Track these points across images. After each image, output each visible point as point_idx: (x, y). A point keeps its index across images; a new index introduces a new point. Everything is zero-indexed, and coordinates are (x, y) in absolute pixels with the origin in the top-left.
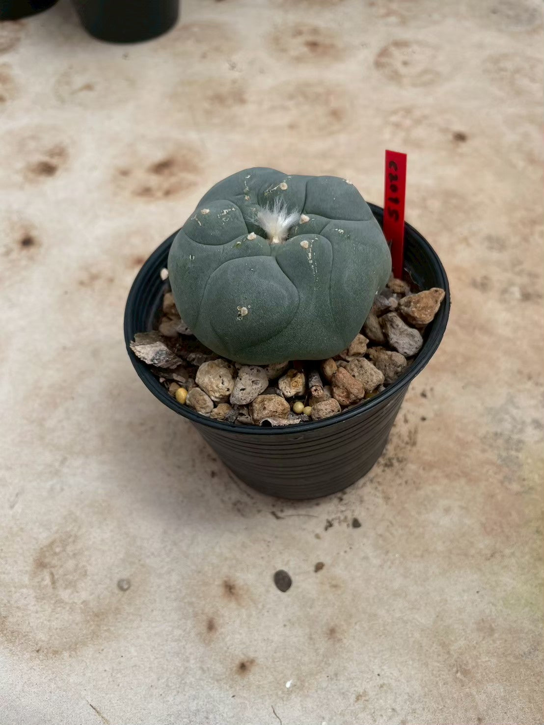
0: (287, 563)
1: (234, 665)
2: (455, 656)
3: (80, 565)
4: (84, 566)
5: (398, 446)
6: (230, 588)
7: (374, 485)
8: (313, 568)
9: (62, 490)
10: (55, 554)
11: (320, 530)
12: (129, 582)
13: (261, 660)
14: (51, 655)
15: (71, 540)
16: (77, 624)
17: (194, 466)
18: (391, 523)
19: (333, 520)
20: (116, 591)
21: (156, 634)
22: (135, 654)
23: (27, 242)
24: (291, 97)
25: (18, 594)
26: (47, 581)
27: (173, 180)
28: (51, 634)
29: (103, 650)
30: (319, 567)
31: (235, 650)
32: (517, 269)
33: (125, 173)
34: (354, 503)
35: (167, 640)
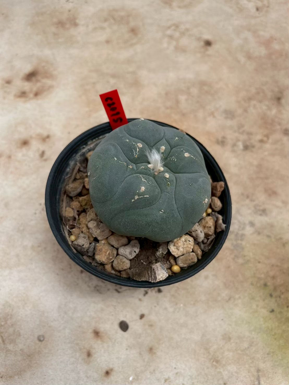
0: (126, 316)
1: (102, 373)
2: (212, 354)
3: (16, 331)
4: (18, 331)
6: (97, 333)
8: (139, 318)
10: (2, 326)
11: (141, 296)
12: (43, 336)
13: (116, 369)
14: (9, 379)
15: (9, 317)
16: (19, 361)
17: (71, 268)
19: (147, 290)
20: (37, 342)
21: (61, 362)
22: (52, 373)
24: (106, 20)
27: (39, 85)
28: (7, 368)
29: (35, 373)
30: (142, 316)
31: (103, 365)
32: (241, 131)
33: (9, 82)
35: (67, 365)
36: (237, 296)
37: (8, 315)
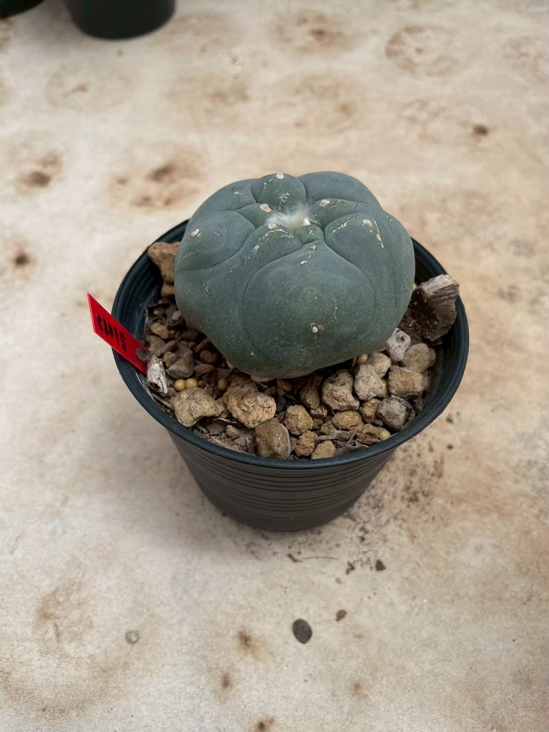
0: (306, 611)
1: (251, 725)
2: (490, 711)
3: (86, 616)
4: (89, 617)
5: (424, 478)
6: (245, 640)
7: (398, 523)
8: (334, 617)
9: (64, 532)
10: (59, 603)
11: (341, 574)
12: (137, 634)
13: (280, 720)
14: (58, 714)
15: (75, 587)
16: (84, 681)
18: (418, 564)
19: (354, 562)
20: (124, 644)
21: (168, 691)
22: (146, 713)
23: (21, 260)
24: (297, 92)
25: (21, 648)
26: (51, 634)
27: (174, 187)
28: (57, 692)
29: (112, 709)
30: (341, 615)
31: (252, 709)
33: (122, 181)
34: (377, 543)
35: (179, 698)
36: (546, 595)
37: (75, 583)
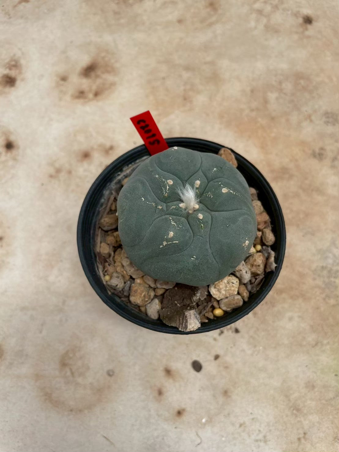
0: (199, 356)
1: (174, 412)
2: (293, 402)
4: (87, 364)
6: (168, 372)
8: (213, 358)
9: (67, 320)
10: (70, 358)
11: (216, 335)
12: (113, 372)
13: (188, 409)
14: (78, 412)
16: (89, 395)
18: (257, 329)
19: (223, 329)
20: (107, 376)
21: (132, 398)
23: (9, 146)
25: (55, 381)
26: (69, 373)
27: (99, 81)
28: (76, 401)
29: (105, 408)
30: (217, 357)
31: (174, 404)
33: (64, 79)
35: (137, 401)
36: (325, 342)
37: (76, 347)
